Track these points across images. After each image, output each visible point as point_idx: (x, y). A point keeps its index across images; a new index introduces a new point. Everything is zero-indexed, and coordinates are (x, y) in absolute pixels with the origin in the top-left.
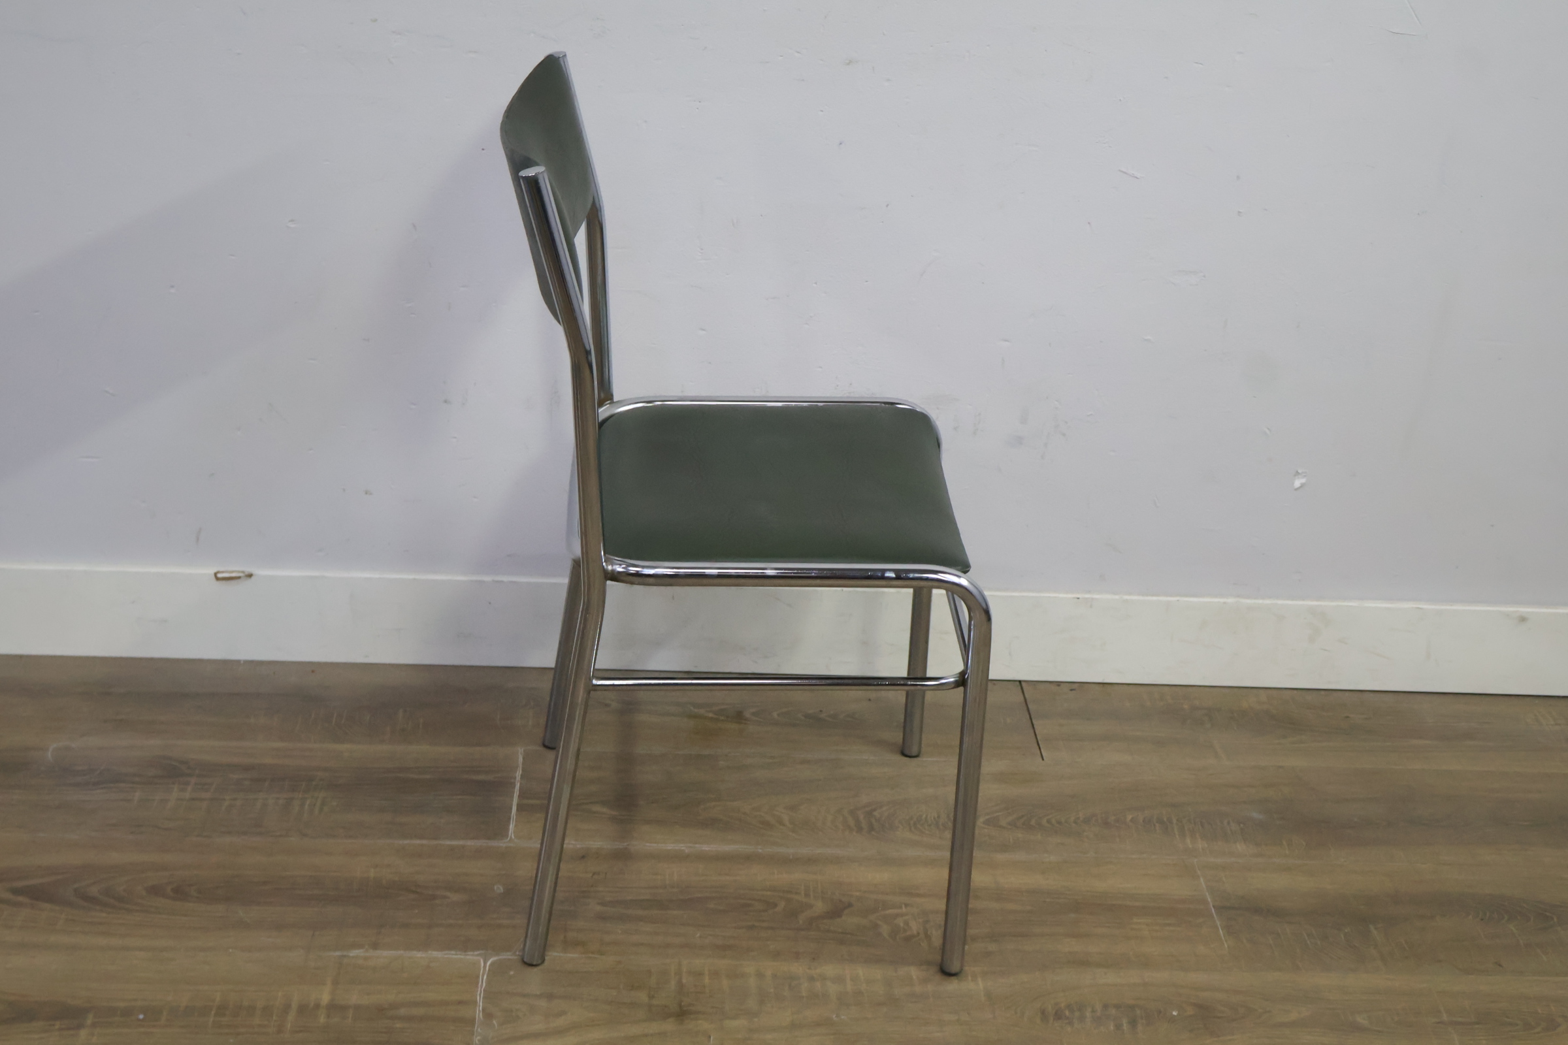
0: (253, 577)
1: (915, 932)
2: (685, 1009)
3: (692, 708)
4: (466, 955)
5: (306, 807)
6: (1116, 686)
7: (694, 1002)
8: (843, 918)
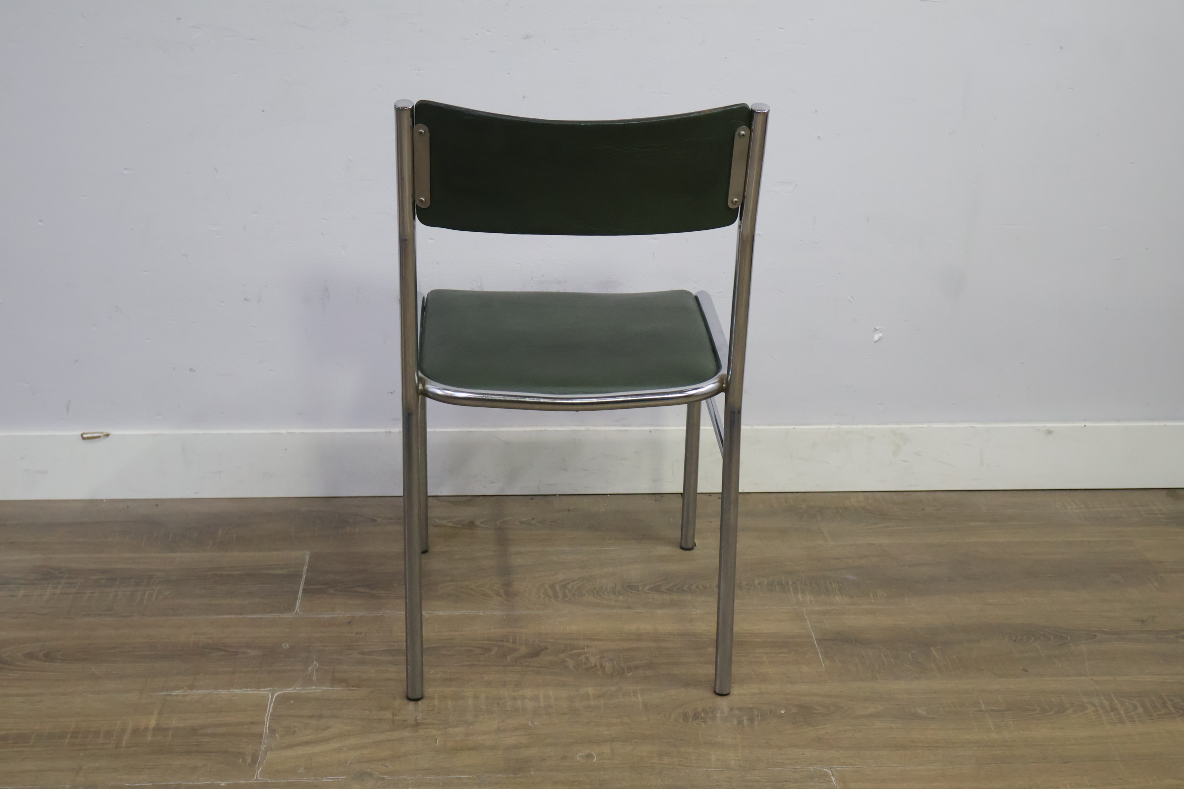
0: (110, 436)
1: (593, 665)
2: (419, 721)
3: (437, 520)
4: (258, 691)
5: (146, 596)
6: (752, 495)
7: (426, 717)
8: (540, 657)
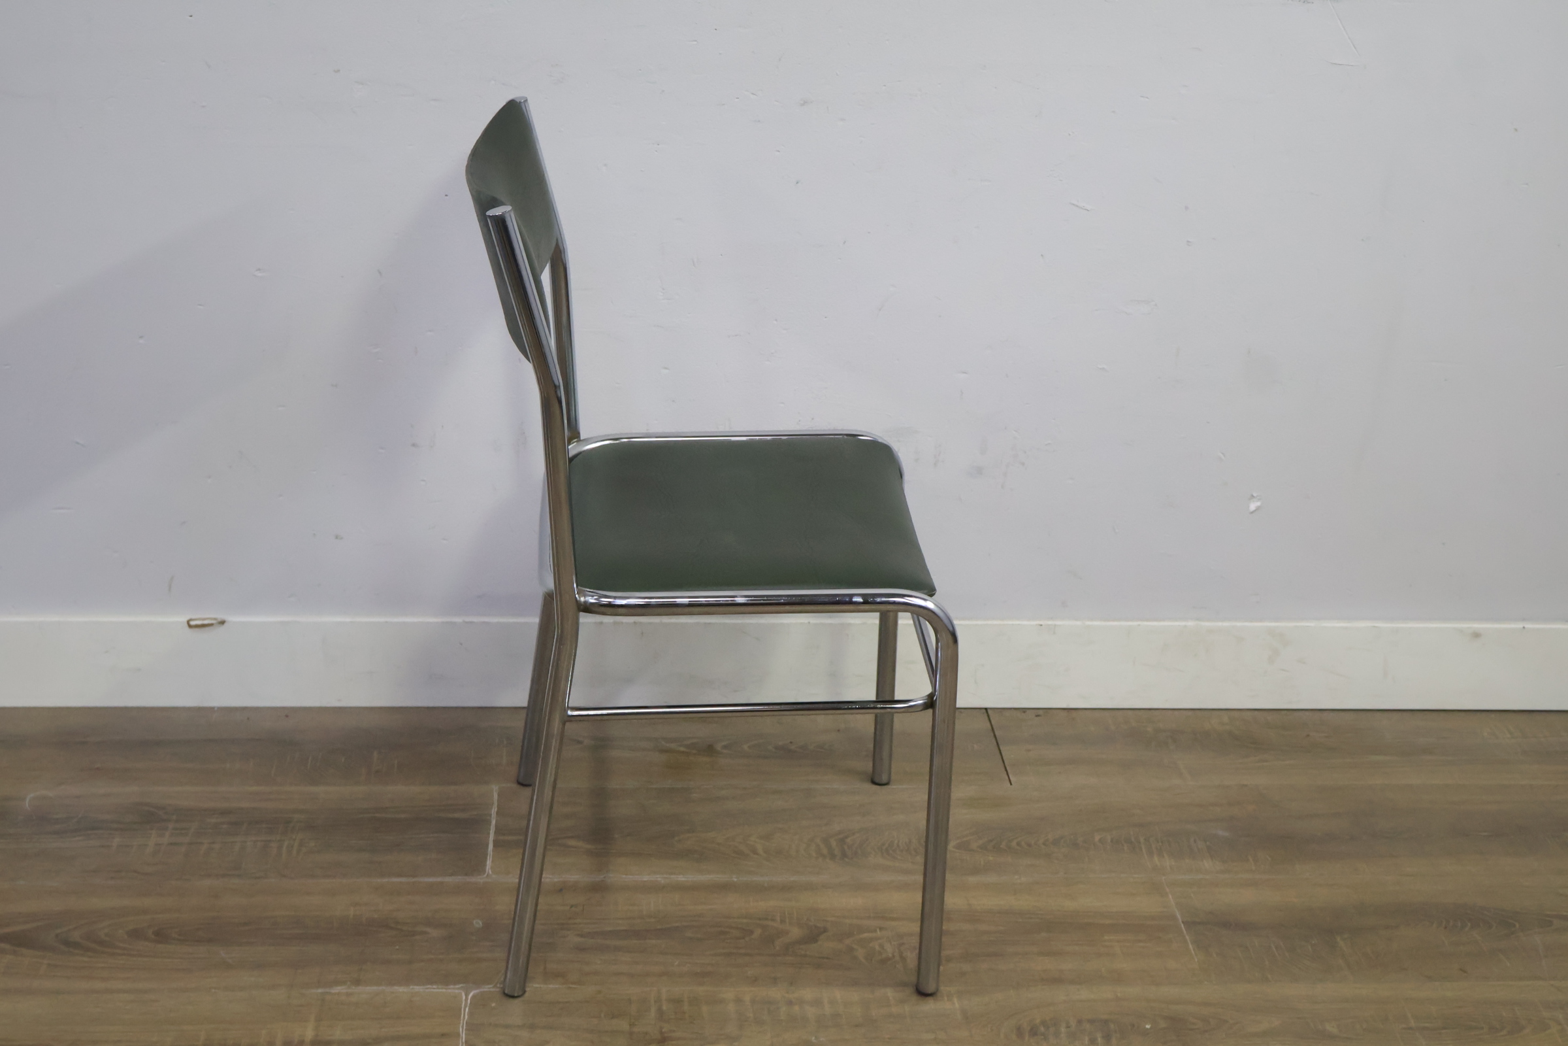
0: (226, 624)
1: (890, 955)
2: (666, 1035)
3: (663, 743)
4: (447, 989)
5: (284, 848)
6: (1080, 711)
7: (675, 1029)
8: (819, 942)
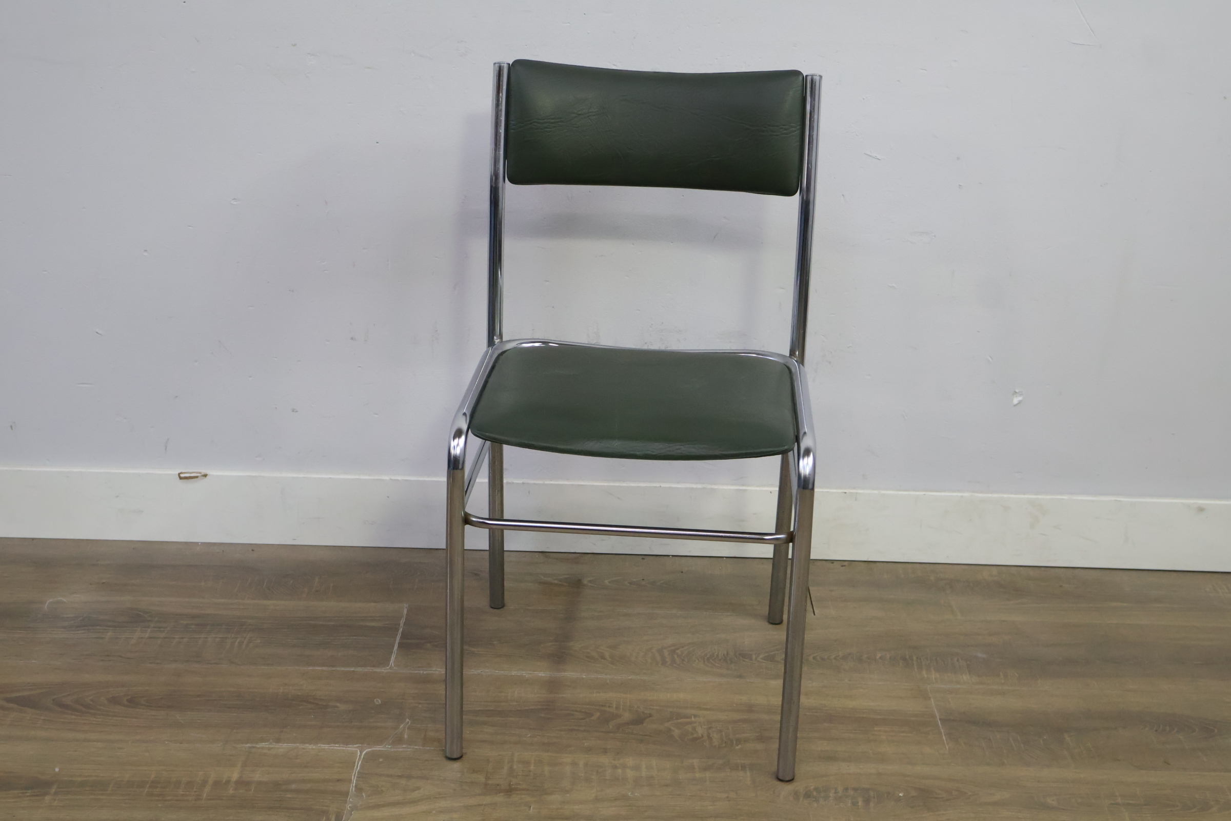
0: (207, 477)
1: (700, 735)
2: (513, 787)
3: (542, 577)
4: (346, 747)
5: (237, 643)
6: (878, 564)
7: (521, 782)
8: (644, 724)
